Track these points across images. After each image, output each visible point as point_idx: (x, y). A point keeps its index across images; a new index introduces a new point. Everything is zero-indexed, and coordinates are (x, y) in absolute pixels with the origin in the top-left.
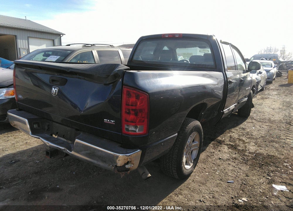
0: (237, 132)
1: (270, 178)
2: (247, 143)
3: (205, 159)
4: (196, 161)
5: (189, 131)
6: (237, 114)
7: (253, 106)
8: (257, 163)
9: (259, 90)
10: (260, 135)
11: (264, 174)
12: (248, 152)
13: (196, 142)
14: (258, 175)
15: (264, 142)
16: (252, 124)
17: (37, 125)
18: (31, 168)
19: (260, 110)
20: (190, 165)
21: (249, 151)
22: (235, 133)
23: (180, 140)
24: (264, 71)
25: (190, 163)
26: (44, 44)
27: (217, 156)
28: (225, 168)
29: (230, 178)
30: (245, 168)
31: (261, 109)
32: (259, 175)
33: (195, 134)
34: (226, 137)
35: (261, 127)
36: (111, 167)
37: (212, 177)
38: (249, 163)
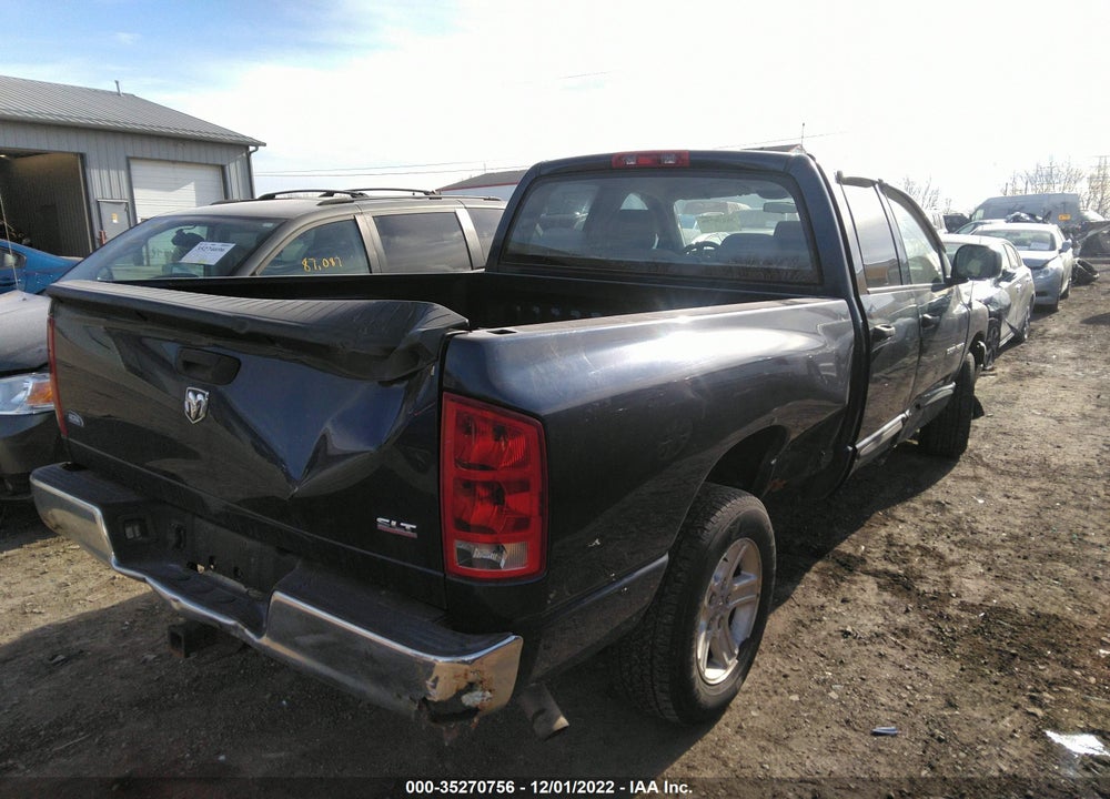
0: (916, 520)
1: (1039, 712)
2: (953, 564)
3: (786, 637)
4: (749, 651)
5: (717, 538)
6: (916, 443)
7: (978, 411)
8: (990, 648)
9: (1003, 342)
10: (1007, 528)
11: (1015, 694)
12: (955, 601)
13: (746, 577)
14: (993, 699)
15: (1020, 561)
16: (974, 484)
17: (136, 528)
18: (126, 683)
19: (1008, 424)
20: (725, 667)
21: (959, 600)
22: (906, 524)
23: (679, 575)
24: (1024, 266)
25: (726, 659)
26: (189, 183)
27: (836, 622)
28: (863, 671)
29: (884, 716)
30: (943, 672)
31: (1010, 421)
32: (997, 702)
33: (742, 548)
34: (871, 543)
35: (1008, 497)
36: (406, 704)
37: (813, 713)
38: (961, 649)
